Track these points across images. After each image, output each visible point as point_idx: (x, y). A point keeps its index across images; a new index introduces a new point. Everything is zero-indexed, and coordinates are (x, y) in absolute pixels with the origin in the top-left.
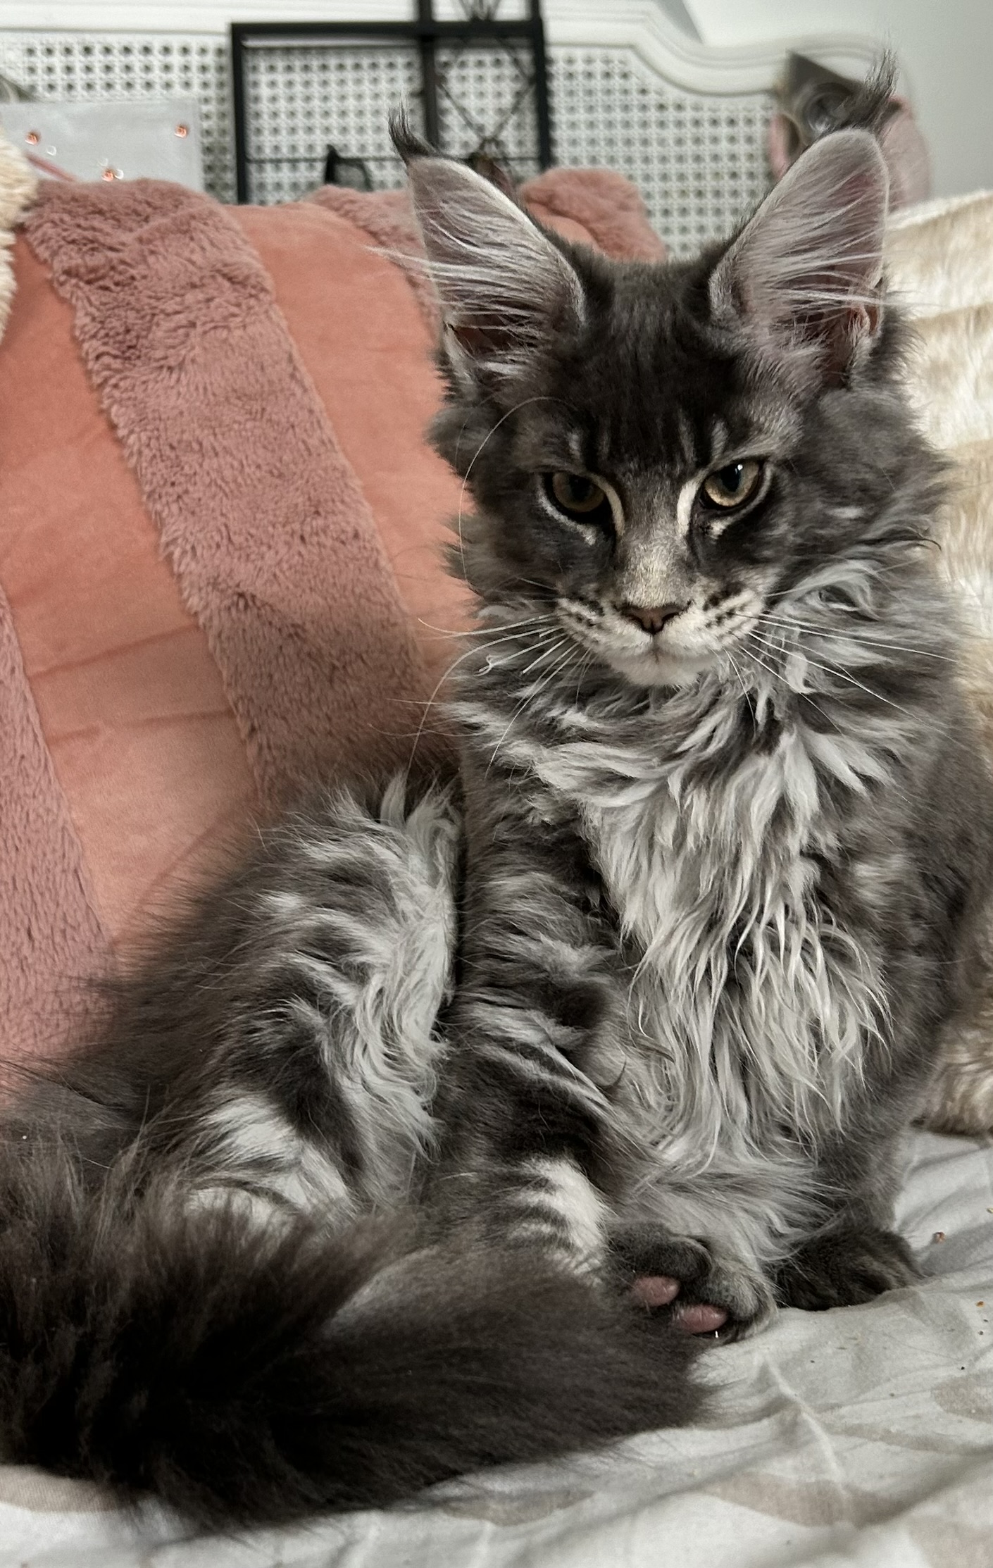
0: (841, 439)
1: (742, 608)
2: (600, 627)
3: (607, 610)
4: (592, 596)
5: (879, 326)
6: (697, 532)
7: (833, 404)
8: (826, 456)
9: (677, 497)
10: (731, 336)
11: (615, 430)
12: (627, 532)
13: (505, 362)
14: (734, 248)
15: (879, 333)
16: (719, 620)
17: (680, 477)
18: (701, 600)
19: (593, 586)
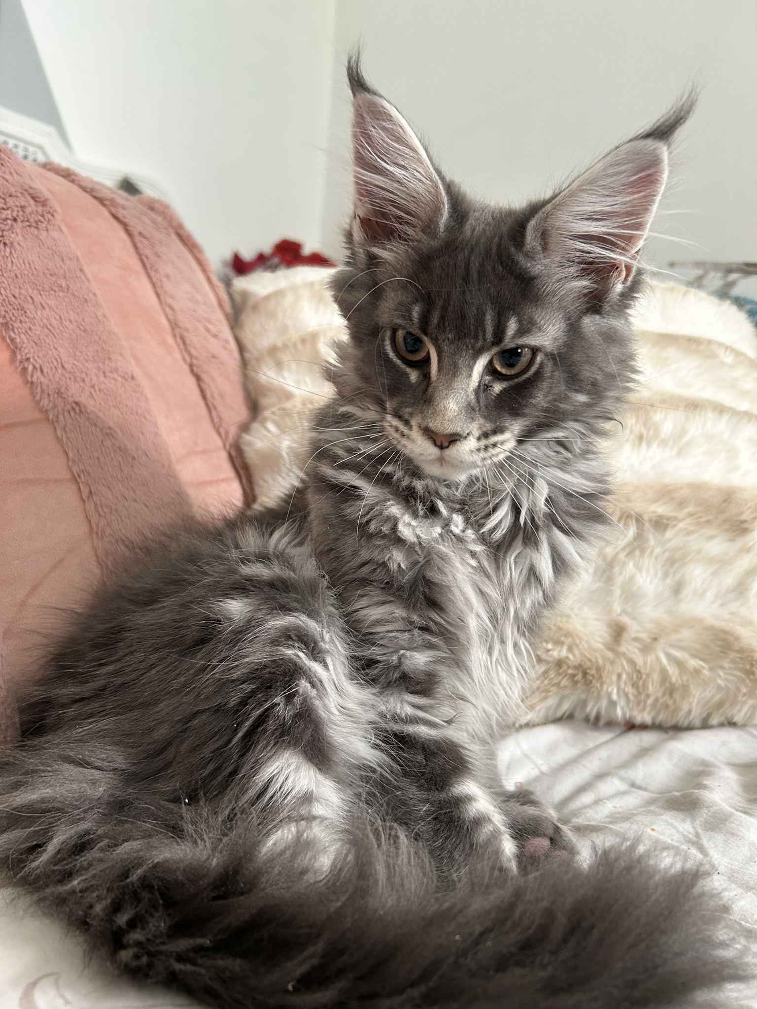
0: (589, 348)
1: (502, 443)
2: (408, 437)
3: (415, 427)
4: (407, 416)
5: (630, 279)
6: (483, 388)
7: (590, 323)
8: (577, 357)
9: (475, 362)
10: (534, 263)
11: (445, 309)
12: (438, 379)
13: (385, 249)
14: (549, 207)
15: (629, 283)
16: (486, 448)
17: (480, 350)
18: (476, 433)
19: (409, 410)
